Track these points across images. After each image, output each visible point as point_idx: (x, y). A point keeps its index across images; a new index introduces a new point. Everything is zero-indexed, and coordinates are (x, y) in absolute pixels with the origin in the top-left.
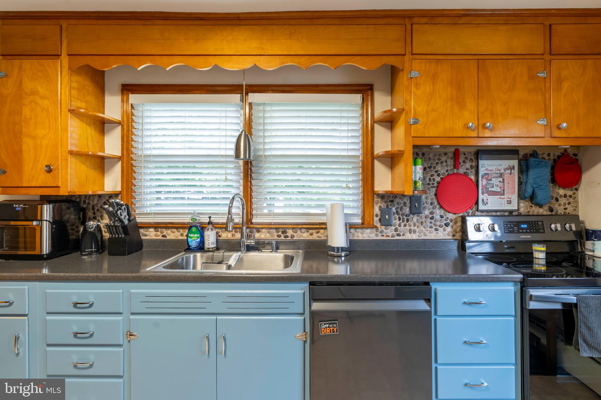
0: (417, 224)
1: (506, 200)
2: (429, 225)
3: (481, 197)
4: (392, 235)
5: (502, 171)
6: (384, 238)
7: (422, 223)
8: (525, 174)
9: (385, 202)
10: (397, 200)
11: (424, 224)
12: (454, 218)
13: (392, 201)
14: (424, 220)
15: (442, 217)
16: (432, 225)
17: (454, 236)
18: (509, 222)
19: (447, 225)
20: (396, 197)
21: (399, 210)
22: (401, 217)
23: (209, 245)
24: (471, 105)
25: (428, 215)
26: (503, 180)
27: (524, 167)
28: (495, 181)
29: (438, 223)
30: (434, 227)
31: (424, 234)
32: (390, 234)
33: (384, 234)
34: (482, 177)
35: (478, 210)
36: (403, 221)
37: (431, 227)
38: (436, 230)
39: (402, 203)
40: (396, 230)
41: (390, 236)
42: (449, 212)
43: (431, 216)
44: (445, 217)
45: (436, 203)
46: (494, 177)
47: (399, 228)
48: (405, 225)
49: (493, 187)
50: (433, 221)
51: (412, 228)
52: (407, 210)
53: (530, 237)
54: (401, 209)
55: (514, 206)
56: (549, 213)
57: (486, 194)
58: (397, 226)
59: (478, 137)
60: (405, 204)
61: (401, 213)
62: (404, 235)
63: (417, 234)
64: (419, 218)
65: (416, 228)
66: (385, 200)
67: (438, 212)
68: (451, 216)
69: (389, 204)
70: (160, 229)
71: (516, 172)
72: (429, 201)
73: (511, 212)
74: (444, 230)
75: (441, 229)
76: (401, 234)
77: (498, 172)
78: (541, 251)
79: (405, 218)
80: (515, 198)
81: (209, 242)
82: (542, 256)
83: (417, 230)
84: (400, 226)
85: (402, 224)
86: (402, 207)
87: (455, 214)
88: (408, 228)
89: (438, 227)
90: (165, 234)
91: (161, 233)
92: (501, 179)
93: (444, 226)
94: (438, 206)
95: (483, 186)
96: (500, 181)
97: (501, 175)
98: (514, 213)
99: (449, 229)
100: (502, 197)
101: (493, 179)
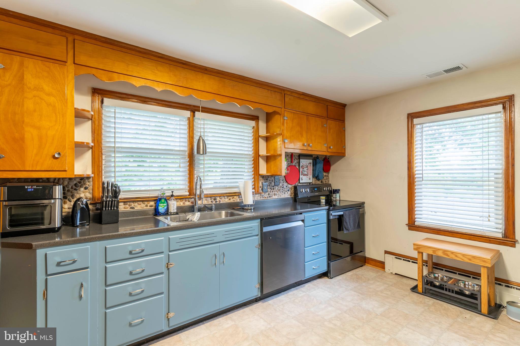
0: (277, 191)
1: (309, 178)
2: (282, 191)
3: (301, 176)
4: (267, 197)
5: (307, 165)
6: (264, 199)
7: (279, 190)
8: (315, 166)
9: (264, 180)
10: (269, 179)
11: (280, 191)
12: (291, 187)
13: (267, 179)
14: (280, 188)
15: (287, 187)
16: (283, 191)
17: (291, 195)
18: (312, 188)
19: (288, 190)
20: (269, 177)
21: (270, 184)
22: (271, 187)
23: (174, 210)
24: (304, 135)
25: (281, 186)
26: (308, 168)
27: (315, 163)
28: (305, 169)
29: (285, 190)
30: (284, 192)
31: (280, 195)
32: (266, 197)
33: (264, 197)
34: (301, 167)
35: (299, 183)
36: (272, 190)
37: (283, 192)
38: (285, 193)
39: (271, 180)
40: (269, 194)
41: (267, 198)
42: (289, 184)
43: (282, 186)
44: (288, 187)
45: (284, 180)
46: (305, 167)
47: (270, 193)
48: (272, 192)
49: (305, 172)
50: (283, 189)
51: (275, 193)
52: (273, 184)
53: (318, 194)
54: (271, 183)
55: (311, 181)
56: (322, 183)
57: (302, 175)
58: (269, 192)
59: (307, 150)
60: (272, 180)
61: (270, 185)
62: (272, 197)
63: (277, 196)
64: (278, 187)
65: (277, 192)
66: (264, 179)
67: (286, 184)
68: (290, 186)
69: (266, 180)
70: (128, 203)
71: (312, 165)
72: (282, 179)
73: (310, 183)
74: (288, 193)
75: (286, 193)
76: (271, 196)
77: (306, 165)
78: (323, 199)
79: (273, 188)
80: (311, 177)
81: (174, 208)
82: (324, 201)
83: (277, 194)
84: (270, 192)
85: (271, 191)
86: (271, 182)
87: (291, 185)
88: (273, 193)
89: (285, 192)
90: (133, 206)
91: (129, 205)
92: (307, 168)
93: (287, 191)
94: (285, 181)
95: (301, 171)
96: (307, 169)
97: (307, 167)
98: (311, 184)
99: (289, 192)
100: (308, 176)
101: (305, 168)
